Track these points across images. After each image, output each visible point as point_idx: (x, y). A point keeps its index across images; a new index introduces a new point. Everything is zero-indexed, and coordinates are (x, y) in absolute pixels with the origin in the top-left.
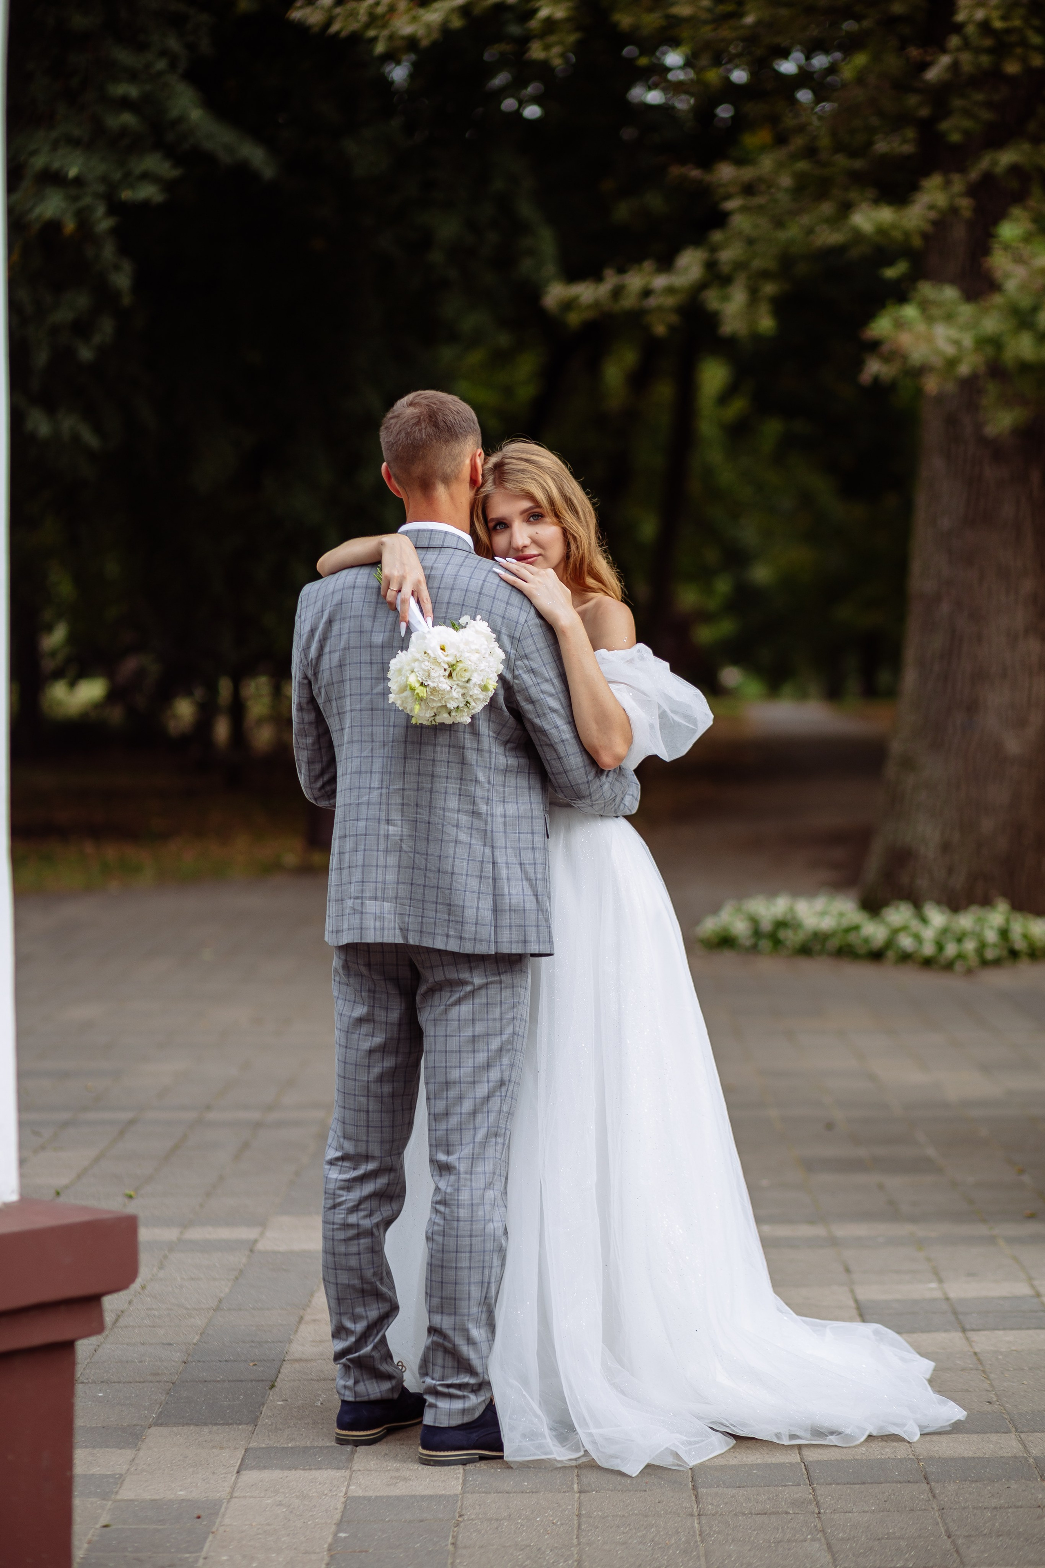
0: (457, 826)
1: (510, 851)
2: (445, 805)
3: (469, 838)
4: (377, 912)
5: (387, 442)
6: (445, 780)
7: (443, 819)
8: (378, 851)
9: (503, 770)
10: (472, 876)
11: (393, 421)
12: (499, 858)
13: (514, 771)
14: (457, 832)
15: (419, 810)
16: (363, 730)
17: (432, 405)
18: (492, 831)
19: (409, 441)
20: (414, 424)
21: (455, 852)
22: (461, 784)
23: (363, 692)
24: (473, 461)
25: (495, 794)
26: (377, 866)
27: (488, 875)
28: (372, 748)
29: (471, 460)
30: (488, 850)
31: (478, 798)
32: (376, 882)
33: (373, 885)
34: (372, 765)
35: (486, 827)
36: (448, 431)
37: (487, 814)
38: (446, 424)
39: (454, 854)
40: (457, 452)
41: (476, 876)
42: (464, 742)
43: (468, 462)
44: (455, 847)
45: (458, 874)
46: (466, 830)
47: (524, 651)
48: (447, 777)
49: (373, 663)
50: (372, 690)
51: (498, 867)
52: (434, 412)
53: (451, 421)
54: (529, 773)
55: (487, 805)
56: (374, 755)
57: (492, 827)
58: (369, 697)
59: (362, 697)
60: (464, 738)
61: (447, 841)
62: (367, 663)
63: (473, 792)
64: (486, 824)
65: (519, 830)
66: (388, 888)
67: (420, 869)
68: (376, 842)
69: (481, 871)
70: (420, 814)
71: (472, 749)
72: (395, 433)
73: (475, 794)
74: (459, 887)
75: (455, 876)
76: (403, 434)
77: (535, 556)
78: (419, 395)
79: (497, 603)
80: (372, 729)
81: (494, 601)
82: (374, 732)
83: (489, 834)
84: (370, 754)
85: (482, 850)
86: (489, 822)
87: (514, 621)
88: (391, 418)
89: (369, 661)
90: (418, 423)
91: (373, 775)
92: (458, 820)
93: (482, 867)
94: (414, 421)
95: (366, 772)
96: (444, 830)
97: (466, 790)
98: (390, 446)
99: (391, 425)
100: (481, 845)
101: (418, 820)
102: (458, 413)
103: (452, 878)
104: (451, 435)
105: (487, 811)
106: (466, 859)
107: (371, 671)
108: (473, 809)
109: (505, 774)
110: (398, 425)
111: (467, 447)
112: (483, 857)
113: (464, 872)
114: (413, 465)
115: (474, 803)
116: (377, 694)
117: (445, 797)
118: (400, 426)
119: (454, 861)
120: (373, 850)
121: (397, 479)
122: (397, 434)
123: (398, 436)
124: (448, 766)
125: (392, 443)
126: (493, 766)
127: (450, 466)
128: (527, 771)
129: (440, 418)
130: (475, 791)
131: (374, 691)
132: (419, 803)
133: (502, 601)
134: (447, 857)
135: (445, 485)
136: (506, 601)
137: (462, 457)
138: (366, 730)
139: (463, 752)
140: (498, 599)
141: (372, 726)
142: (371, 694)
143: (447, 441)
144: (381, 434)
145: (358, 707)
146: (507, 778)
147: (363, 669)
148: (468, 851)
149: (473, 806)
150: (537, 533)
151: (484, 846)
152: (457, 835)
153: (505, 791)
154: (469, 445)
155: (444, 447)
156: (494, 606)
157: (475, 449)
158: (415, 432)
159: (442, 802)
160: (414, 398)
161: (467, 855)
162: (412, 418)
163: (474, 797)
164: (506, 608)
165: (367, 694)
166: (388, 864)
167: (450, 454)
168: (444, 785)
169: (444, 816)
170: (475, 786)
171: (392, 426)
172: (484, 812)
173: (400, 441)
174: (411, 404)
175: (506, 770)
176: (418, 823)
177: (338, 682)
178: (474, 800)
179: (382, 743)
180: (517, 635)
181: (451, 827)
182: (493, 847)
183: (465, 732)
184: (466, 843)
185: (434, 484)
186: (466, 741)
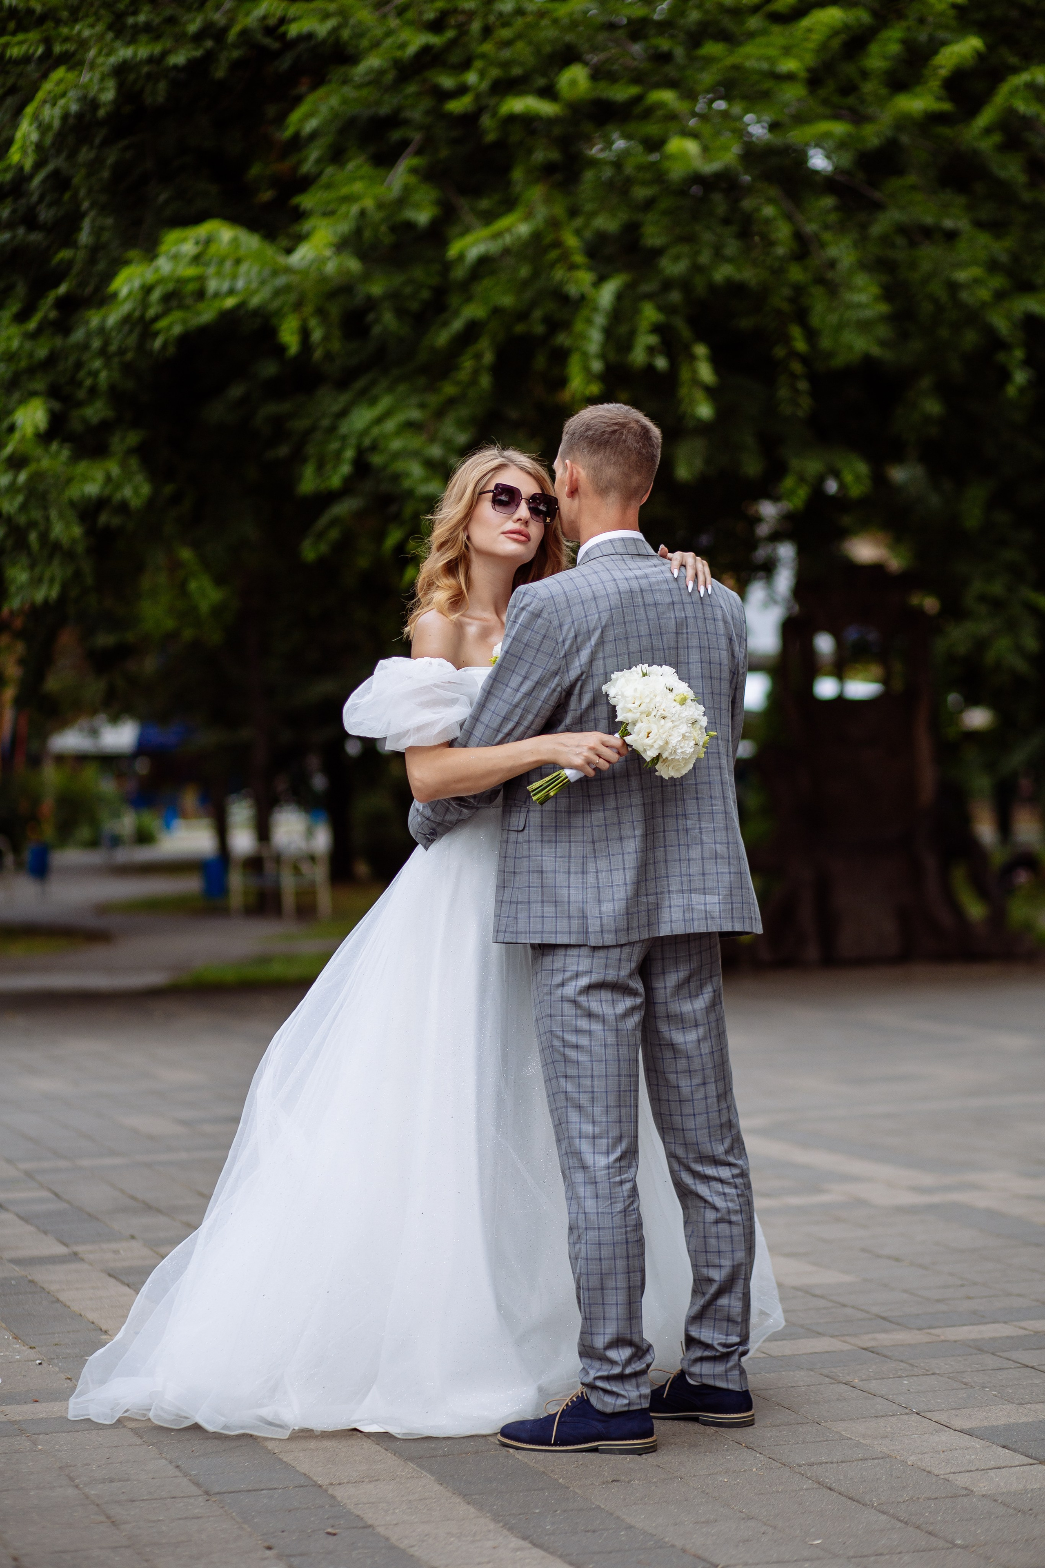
4: (685, 903)
8: (679, 845)
15: (713, 802)
26: (680, 860)
32: (681, 876)
33: (678, 879)
66: (694, 880)
67: (723, 858)
68: (676, 838)
70: (716, 806)
101: (714, 811)
120: (675, 846)
132: (713, 795)
166: (690, 857)
176: (715, 815)
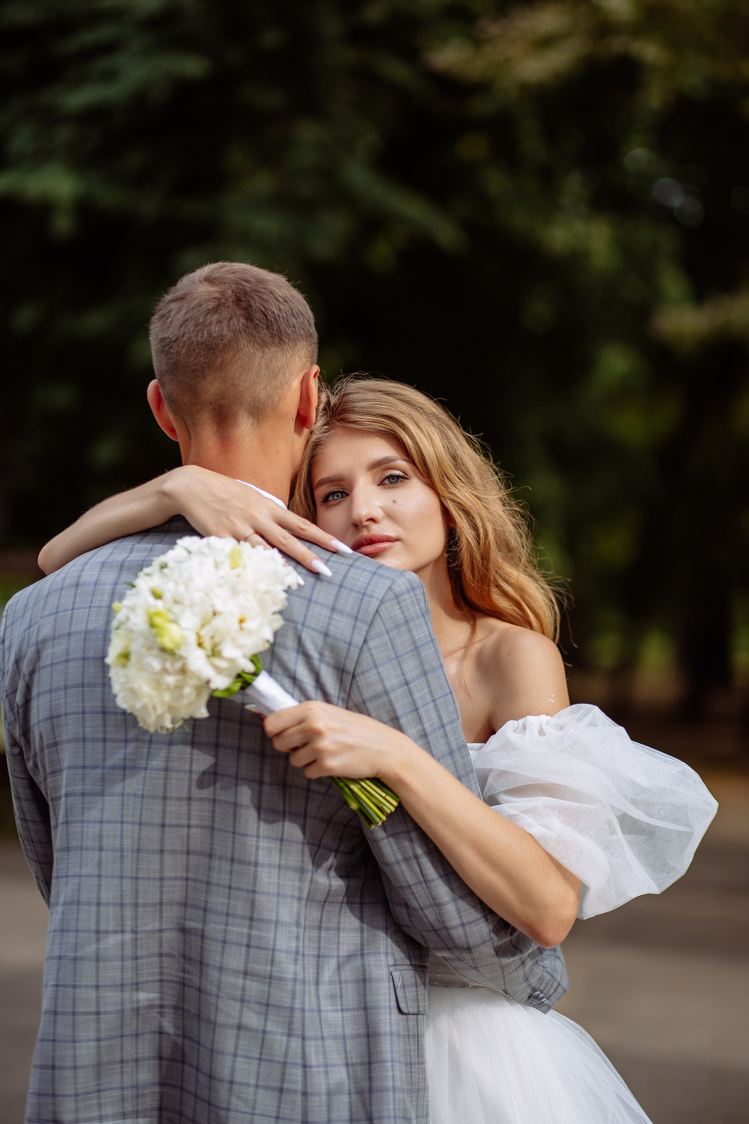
0: (242, 1001)
1: (329, 1043)
2: (222, 963)
3: (262, 1022)
5: (162, 340)
6: (223, 919)
7: (219, 987)
9: (321, 902)
10: (266, 1087)
11: (174, 306)
12: (313, 1057)
13: (337, 902)
14: (241, 1011)
16: (85, 830)
17: (243, 283)
18: (303, 1010)
19: (199, 338)
20: (209, 312)
21: (237, 1044)
22: (251, 927)
23: (88, 763)
24: (304, 383)
25: (307, 944)
27: (292, 1087)
28: (100, 863)
29: (302, 382)
30: (295, 1043)
31: (281, 951)
34: (99, 891)
35: (293, 1003)
36: (268, 328)
37: (295, 980)
38: (266, 316)
39: (236, 1048)
40: (279, 364)
41: (273, 1089)
42: (257, 854)
43: (296, 384)
44: (238, 1037)
45: (242, 1084)
46: (257, 1007)
47: (361, 695)
48: (228, 915)
49: (109, 713)
50: (104, 760)
51: (311, 1072)
52: (246, 293)
53: (273, 313)
54: (361, 904)
55: (296, 964)
56: (103, 873)
57: (303, 1002)
58: (99, 771)
59: (87, 771)
60: (257, 847)
61: (224, 1026)
62: (96, 713)
63: (271, 942)
64: (293, 998)
65: (342, 1005)
69: (283, 1080)
71: (270, 866)
72: (176, 323)
73: (274, 945)
74: (242, 1106)
75: (236, 1087)
76: (191, 325)
77: (389, 540)
78: (221, 268)
79: (315, 609)
80: (101, 828)
81: (309, 605)
82: (105, 834)
83: (297, 1015)
84: (96, 872)
85: (285, 1043)
86: (298, 995)
87: (345, 642)
88: (171, 301)
89: (100, 710)
90: (216, 309)
91: (102, 909)
92: (243, 989)
93: (283, 1074)
94: (211, 305)
95: (89, 904)
96: (220, 1006)
97: (260, 937)
98: (166, 346)
99: (170, 311)
100: (282, 1034)
102: (285, 301)
103: (230, 1090)
104: (273, 336)
105: (295, 973)
106: (255, 1059)
107: (105, 726)
108: (271, 972)
109: (323, 907)
110: (183, 312)
111: (297, 359)
112: (286, 1056)
113: (253, 1081)
114: (204, 378)
115: (273, 961)
116: (114, 767)
117: (223, 948)
118: (187, 313)
119: (234, 1061)
121: (173, 402)
122: (181, 326)
123: (182, 330)
124: (229, 896)
125: (171, 342)
126: (305, 895)
127: (265, 388)
128: (358, 900)
129: (256, 304)
130: (275, 940)
131: (109, 762)
133: (323, 605)
134: (222, 1053)
135: (254, 419)
136: (331, 605)
137: (287, 374)
138: (90, 830)
139: (255, 871)
140: (316, 602)
141: (101, 822)
142: (104, 768)
143: (264, 344)
144: (152, 327)
145: (79, 788)
146: (325, 914)
147: (88, 723)
148: (259, 1044)
149: (272, 965)
150: (394, 502)
151: (289, 1035)
152: (241, 1016)
153: (320, 937)
154: (299, 356)
155: (259, 354)
156: (309, 614)
157: (308, 364)
158: (211, 323)
159: (218, 958)
160: (212, 271)
161: (258, 1050)
162: (208, 300)
163: (274, 950)
164: (330, 618)
165: (95, 767)
167: (267, 367)
168: (222, 927)
169: (220, 982)
170: (276, 931)
171: (173, 313)
172: (290, 976)
173: (185, 339)
174: (209, 280)
175: (325, 902)
177: (50, 746)
178: (273, 956)
179: (118, 854)
180: (350, 666)
181: (232, 1003)
182: (304, 1038)
183: (258, 837)
184: (256, 1031)
185: (235, 415)
186: (260, 852)
